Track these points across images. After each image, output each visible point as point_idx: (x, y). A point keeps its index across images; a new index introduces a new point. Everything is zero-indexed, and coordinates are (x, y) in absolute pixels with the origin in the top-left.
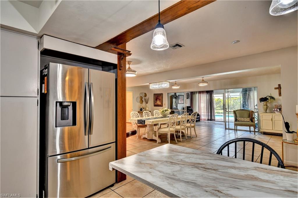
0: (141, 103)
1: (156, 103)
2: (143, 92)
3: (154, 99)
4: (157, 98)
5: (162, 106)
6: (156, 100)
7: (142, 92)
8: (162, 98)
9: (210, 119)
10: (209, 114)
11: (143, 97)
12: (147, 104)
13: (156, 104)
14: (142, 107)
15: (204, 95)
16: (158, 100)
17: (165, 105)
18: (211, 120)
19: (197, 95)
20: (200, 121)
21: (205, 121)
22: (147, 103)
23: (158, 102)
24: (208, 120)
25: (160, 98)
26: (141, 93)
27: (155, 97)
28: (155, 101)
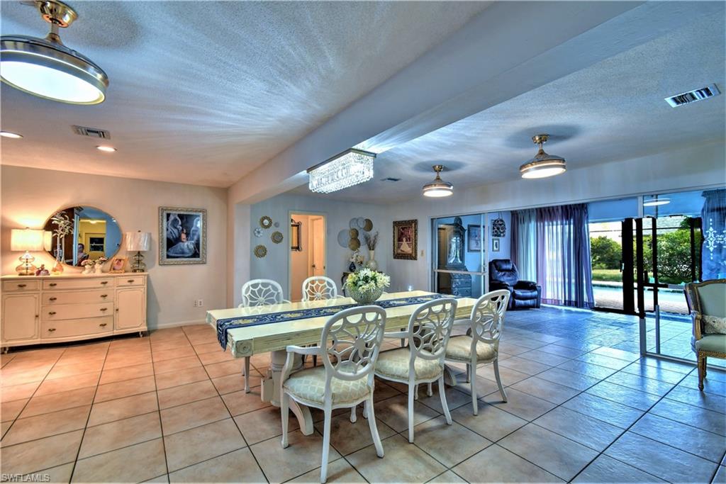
0: (354, 249)
1: (399, 247)
2: (361, 218)
3: (394, 236)
4: (402, 234)
5: (415, 258)
6: (400, 240)
7: (357, 217)
8: (416, 234)
9: (576, 302)
10: (573, 281)
11: (360, 232)
12: (372, 252)
13: (399, 251)
14: (353, 260)
15: (555, 227)
16: (404, 239)
17: (422, 253)
18: (579, 303)
19: (532, 225)
20: (538, 306)
21: (558, 305)
22: (371, 247)
23: (406, 248)
24: (568, 303)
25: (411, 233)
26: (355, 219)
27: (396, 232)
28: (396, 243)
